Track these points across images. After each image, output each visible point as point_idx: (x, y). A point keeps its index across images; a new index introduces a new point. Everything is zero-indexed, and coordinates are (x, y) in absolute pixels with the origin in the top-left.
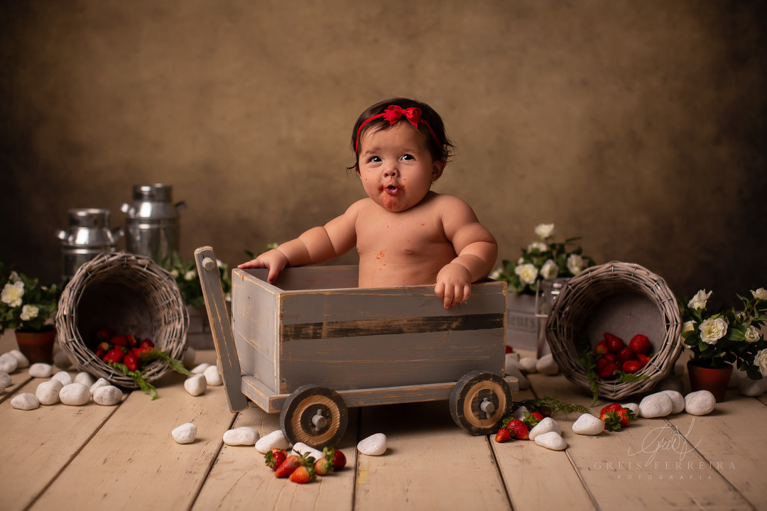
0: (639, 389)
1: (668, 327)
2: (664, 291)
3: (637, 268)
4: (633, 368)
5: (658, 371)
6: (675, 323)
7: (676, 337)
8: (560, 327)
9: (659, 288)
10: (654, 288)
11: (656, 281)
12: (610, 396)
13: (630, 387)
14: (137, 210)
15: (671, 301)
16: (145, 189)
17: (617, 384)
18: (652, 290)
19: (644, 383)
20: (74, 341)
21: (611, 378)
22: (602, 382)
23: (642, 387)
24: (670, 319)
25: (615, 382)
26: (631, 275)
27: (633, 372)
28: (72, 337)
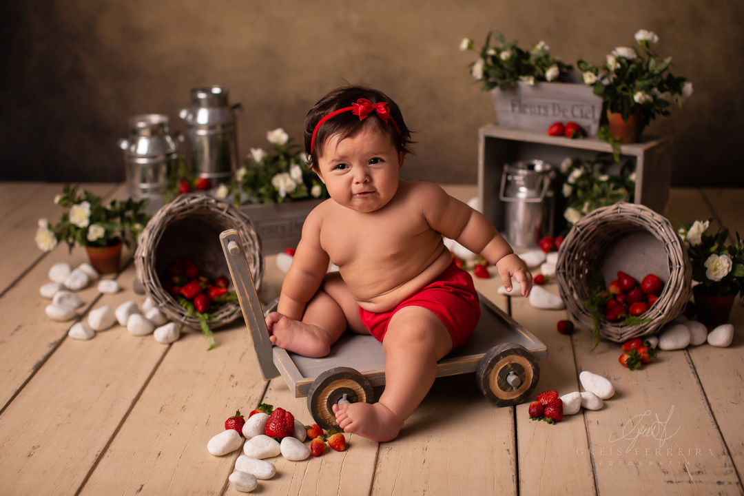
0: (642, 332)
1: (671, 270)
2: (668, 233)
3: (642, 210)
4: (638, 311)
5: (660, 314)
6: (678, 266)
7: (679, 280)
8: (569, 268)
9: (663, 230)
10: (659, 230)
11: (660, 223)
12: (615, 339)
13: (634, 330)
14: (195, 116)
15: (674, 244)
16: (202, 96)
17: (622, 327)
18: (657, 232)
19: (648, 326)
20: (151, 283)
21: (615, 321)
22: (608, 325)
23: (646, 330)
24: (673, 262)
25: (621, 324)
26: (636, 217)
27: (638, 315)
28: (149, 279)
